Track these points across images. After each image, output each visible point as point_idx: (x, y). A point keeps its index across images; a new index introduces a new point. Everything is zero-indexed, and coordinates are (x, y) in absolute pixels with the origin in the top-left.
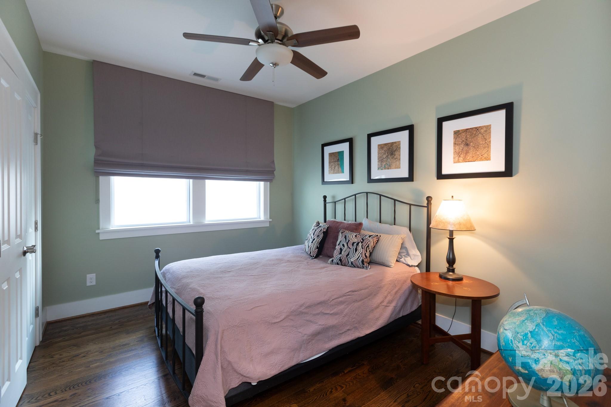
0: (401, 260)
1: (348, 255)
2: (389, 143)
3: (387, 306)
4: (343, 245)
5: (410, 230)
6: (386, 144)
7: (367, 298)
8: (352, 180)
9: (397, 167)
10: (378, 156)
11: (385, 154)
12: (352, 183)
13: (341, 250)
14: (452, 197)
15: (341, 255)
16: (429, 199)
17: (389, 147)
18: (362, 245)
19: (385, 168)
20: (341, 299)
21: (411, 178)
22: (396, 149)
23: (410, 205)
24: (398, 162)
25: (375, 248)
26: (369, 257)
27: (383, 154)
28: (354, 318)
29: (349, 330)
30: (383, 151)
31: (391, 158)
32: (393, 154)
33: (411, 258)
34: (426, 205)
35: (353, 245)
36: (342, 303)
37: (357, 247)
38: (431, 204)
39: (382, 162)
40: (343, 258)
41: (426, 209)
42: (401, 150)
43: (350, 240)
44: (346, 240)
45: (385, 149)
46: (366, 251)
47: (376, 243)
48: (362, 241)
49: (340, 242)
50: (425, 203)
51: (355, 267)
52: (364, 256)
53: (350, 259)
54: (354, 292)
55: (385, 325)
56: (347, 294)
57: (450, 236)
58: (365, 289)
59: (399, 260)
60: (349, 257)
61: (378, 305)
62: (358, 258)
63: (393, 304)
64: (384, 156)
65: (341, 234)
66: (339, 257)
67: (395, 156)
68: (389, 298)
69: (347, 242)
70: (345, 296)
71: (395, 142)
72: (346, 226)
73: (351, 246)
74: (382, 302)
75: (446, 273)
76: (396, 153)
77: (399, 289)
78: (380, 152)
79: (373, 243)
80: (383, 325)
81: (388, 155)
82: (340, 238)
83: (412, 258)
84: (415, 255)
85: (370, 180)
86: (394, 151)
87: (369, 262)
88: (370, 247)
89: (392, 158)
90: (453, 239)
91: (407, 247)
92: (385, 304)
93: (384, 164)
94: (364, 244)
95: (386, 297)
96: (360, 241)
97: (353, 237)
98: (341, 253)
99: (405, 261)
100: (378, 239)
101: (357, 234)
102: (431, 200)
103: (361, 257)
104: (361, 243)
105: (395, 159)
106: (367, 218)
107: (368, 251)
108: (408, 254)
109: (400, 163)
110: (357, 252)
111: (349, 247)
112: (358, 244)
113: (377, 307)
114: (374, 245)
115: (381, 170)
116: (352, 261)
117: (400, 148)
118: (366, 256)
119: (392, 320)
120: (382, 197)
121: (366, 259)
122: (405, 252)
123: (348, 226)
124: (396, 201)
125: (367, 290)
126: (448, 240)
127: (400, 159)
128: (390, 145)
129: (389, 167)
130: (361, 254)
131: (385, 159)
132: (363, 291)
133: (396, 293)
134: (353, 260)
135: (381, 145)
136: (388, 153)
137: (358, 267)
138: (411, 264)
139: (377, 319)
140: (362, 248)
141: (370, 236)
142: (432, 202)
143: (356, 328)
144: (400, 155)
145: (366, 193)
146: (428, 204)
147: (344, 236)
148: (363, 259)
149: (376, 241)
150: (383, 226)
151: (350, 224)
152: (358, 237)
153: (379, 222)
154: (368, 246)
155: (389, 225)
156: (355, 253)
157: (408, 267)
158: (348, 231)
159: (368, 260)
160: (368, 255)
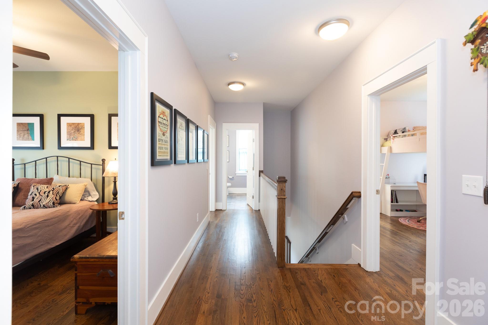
0: (84, 199)
1: (40, 200)
2: (76, 123)
3: (73, 227)
4: (36, 195)
5: (91, 180)
6: (73, 124)
7: (57, 223)
8: (42, 147)
9: (82, 139)
10: (67, 131)
11: (73, 130)
12: (43, 149)
13: (33, 198)
14: (115, 159)
15: (33, 202)
16: (103, 160)
17: (76, 126)
18: (53, 193)
19: (73, 140)
20: (35, 226)
21: (92, 147)
22: (81, 128)
23: (92, 164)
24: (82, 137)
25: (64, 193)
26: (59, 200)
27: (71, 130)
28: (46, 237)
29: (42, 245)
30: (71, 128)
31: (77, 133)
32: (79, 131)
33: (91, 197)
34: (102, 164)
35: (45, 193)
36: (36, 228)
37: (48, 194)
38: (105, 163)
39: (70, 135)
40: (35, 204)
41: (102, 166)
42: (85, 129)
43: (42, 190)
44: (38, 191)
45: (73, 126)
46: (57, 196)
47: (65, 190)
48: (53, 190)
49: (32, 193)
50: (101, 163)
51: (47, 208)
52: (55, 199)
53: (42, 203)
54: (46, 220)
55: (71, 238)
56: (41, 222)
57: (114, 180)
58: (56, 218)
59: (83, 199)
60: (41, 202)
61: (66, 227)
62: (49, 202)
63: (78, 225)
64: (72, 132)
65: (33, 187)
66: (32, 203)
67: (80, 132)
68: (75, 221)
69: (39, 192)
70: (39, 224)
71: (81, 123)
72: (37, 181)
73: (43, 195)
74: (69, 224)
75: (112, 201)
76: (82, 130)
77: (82, 216)
78: (69, 128)
79: (63, 190)
80: (70, 238)
81: (75, 131)
82: (32, 189)
83: (93, 197)
84: (94, 195)
85: (60, 147)
86: (80, 129)
87: (58, 203)
88: (60, 193)
89: (79, 133)
90: (116, 181)
91: (89, 191)
92: (71, 225)
93: (72, 137)
94: (54, 192)
95: (72, 222)
96: (51, 190)
97: (44, 188)
98: (33, 200)
99: (88, 199)
100: (66, 188)
101: (48, 186)
102: (105, 161)
103: (52, 200)
104: (52, 191)
105: (81, 134)
106: (58, 174)
107: (58, 196)
108: (90, 195)
109: (84, 137)
110: (49, 198)
111: (41, 195)
112: (49, 192)
113: (65, 228)
114: (63, 192)
115: (70, 140)
116: (43, 204)
117: (84, 127)
118: (56, 200)
119: (76, 235)
120: (70, 159)
121: (56, 201)
122: (88, 194)
123: (39, 181)
124: (81, 162)
125: (56, 219)
126: (113, 183)
127: (84, 135)
128: (76, 124)
129: (76, 139)
130: (52, 198)
131: (73, 134)
132: (54, 219)
133: (80, 218)
134: (45, 204)
135: (70, 123)
136: (75, 130)
137: (49, 208)
138: (91, 200)
139: (66, 235)
140: (53, 194)
141: (59, 186)
142: (105, 162)
143: (48, 243)
144: (84, 132)
145: (56, 157)
146: (103, 163)
147: (36, 188)
148: (53, 202)
149: (65, 189)
150: (71, 179)
151: (42, 179)
152: (49, 188)
153: (68, 176)
154: (58, 193)
155: (75, 178)
156: (47, 198)
157: (89, 202)
158: (40, 184)
159: (59, 201)
160: (58, 198)
